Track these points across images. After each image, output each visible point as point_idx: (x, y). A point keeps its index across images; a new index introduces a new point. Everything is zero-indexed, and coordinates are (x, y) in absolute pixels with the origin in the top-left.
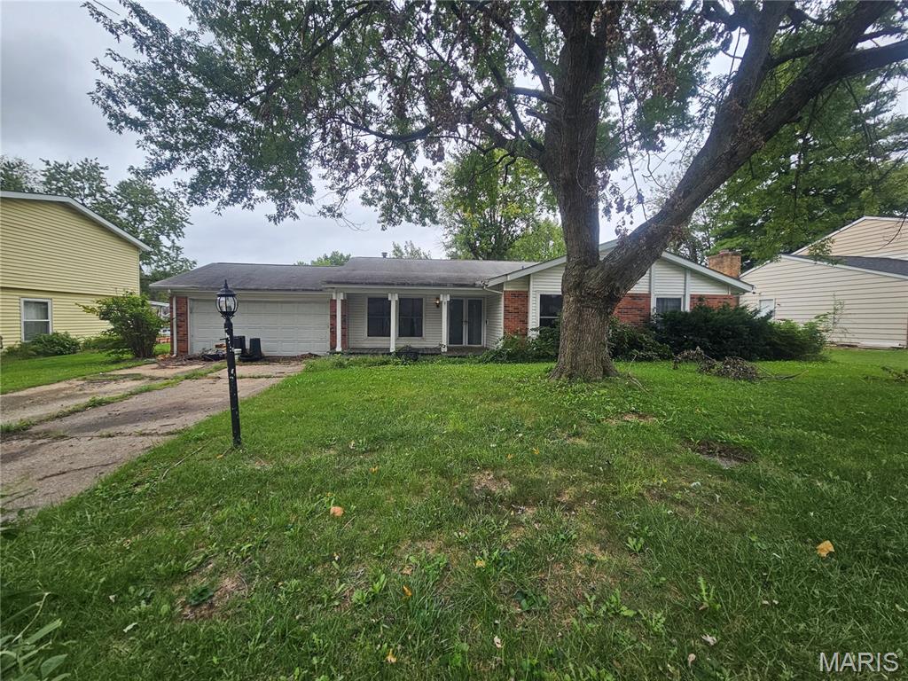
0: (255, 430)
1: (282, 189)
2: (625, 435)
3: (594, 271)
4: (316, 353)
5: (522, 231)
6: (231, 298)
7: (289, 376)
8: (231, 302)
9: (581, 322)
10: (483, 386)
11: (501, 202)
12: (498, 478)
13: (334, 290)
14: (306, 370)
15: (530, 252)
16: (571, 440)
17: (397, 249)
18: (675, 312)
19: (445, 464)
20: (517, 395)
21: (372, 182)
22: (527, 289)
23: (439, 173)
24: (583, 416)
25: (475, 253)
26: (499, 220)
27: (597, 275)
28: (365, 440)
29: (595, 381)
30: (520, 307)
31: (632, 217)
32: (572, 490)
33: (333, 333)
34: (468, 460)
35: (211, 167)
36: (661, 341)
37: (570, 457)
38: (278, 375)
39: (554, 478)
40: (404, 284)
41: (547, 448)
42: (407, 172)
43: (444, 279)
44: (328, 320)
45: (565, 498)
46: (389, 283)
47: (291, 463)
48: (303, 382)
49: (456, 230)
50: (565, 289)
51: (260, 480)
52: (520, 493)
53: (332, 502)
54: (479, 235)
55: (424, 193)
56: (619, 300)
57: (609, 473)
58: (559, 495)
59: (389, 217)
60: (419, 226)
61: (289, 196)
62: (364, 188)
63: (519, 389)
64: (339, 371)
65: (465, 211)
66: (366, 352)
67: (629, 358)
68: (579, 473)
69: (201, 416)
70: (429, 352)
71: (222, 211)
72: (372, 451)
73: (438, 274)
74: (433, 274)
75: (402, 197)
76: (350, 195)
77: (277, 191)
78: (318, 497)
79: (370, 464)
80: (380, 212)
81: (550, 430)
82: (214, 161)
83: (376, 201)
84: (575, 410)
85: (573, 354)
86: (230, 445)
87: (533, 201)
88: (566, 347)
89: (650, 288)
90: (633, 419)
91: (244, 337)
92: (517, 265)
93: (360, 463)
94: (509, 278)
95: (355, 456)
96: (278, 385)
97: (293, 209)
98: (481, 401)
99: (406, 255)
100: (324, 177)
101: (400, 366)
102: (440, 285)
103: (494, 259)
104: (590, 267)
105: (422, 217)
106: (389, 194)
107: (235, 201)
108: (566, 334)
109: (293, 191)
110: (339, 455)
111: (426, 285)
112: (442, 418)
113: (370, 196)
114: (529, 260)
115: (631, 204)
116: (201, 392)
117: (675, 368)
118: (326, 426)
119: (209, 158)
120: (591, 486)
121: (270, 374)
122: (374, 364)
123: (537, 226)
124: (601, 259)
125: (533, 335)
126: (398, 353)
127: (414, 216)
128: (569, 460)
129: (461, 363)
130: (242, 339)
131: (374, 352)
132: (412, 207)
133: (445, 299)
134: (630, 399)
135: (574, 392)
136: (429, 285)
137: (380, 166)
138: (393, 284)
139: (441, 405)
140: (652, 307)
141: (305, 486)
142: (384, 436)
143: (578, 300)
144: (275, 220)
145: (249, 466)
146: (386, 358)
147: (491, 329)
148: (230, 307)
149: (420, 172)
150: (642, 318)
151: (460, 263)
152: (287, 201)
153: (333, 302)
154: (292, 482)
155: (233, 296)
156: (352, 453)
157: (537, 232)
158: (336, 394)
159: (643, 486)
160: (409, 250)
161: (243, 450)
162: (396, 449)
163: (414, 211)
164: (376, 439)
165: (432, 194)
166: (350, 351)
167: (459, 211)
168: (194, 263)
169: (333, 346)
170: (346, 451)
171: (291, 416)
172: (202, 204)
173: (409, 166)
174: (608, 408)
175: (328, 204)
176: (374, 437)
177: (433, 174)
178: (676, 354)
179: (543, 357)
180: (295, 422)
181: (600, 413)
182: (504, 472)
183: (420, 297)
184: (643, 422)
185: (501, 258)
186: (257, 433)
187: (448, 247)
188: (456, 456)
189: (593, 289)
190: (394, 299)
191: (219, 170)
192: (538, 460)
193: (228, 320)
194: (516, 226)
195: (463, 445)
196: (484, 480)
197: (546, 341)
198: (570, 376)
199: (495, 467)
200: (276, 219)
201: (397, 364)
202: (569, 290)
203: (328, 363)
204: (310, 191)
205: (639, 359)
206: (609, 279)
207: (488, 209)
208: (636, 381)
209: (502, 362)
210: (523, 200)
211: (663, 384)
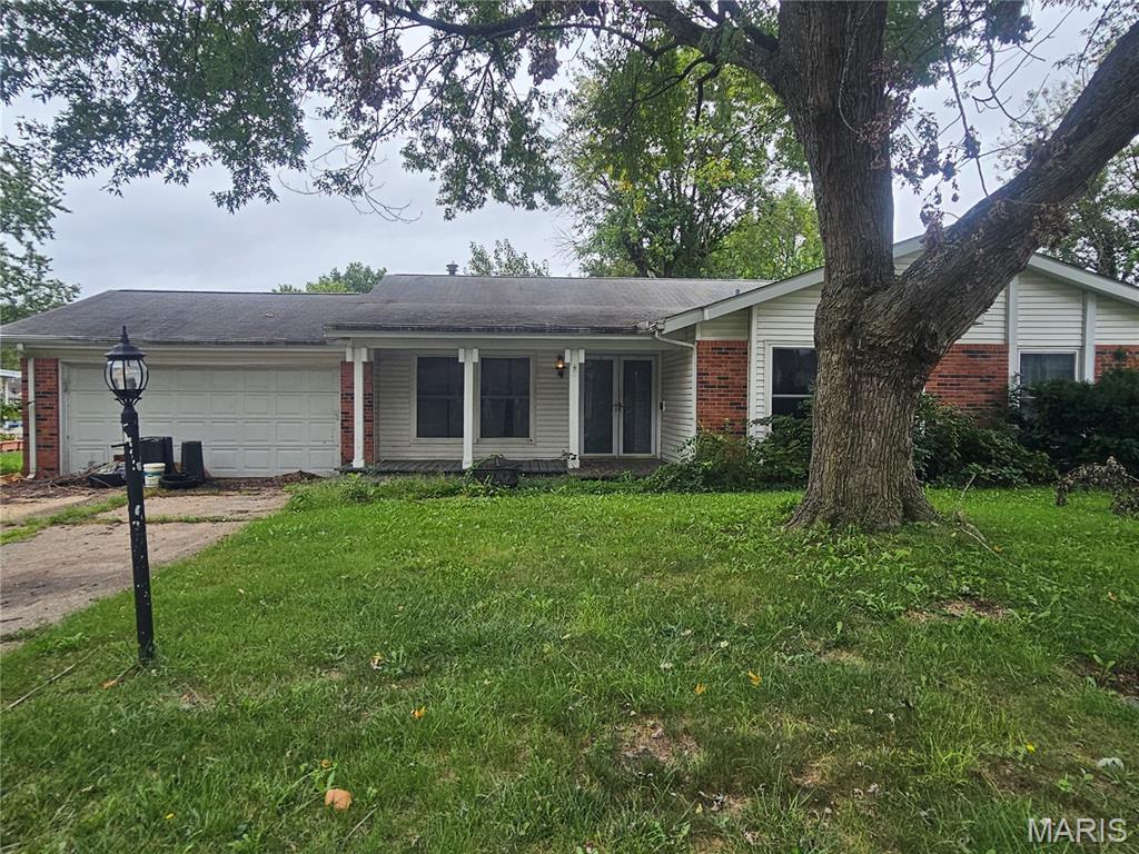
0: (185, 629)
1: (243, 140)
2: (944, 645)
3: (883, 298)
4: (312, 471)
5: (737, 216)
6: (134, 363)
7: (258, 519)
8: (134, 371)
9: (855, 404)
10: (651, 539)
11: (692, 157)
12: (673, 735)
13: (350, 343)
14: (292, 508)
15: (754, 259)
16: (831, 655)
17: (480, 257)
18: (1061, 383)
19: (565, 704)
20: (720, 559)
21: (425, 121)
22: (745, 338)
23: (562, 102)
24: (859, 604)
25: (641, 263)
26: (689, 192)
27: (889, 307)
28: (402, 651)
29: (886, 530)
30: (730, 374)
31: (955, 186)
32: (827, 762)
33: (347, 430)
34: (613, 695)
35: (97, 97)
36: (1032, 446)
37: (826, 689)
38: (236, 516)
39: (790, 736)
40: (490, 330)
41: (779, 671)
42: (498, 99)
43: (572, 317)
44: (336, 403)
45: (812, 779)
46: (461, 327)
47: (254, 696)
48: (283, 531)
49: (600, 215)
50: (822, 338)
51: (187, 733)
52: (716, 767)
53: (331, 779)
54: (648, 226)
55: (531, 143)
56: (936, 359)
57: (909, 726)
58: (799, 773)
59: (460, 193)
60: (522, 209)
61: (257, 153)
62: (410, 133)
63: (725, 547)
64: (357, 509)
65: (615, 176)
66: (412, 469)
67: (960, 482)
68: (843, 726)
69: (79, 601)
70: (544, 469)
71: (123, 187)
72: (415, 674)
73: (561, 307)
74: (550, 308)
75: (487, 151)
76: (379, 148)
77: (233, 143)
78: (302, 768)
79: (410, 704)
80: (440, 183)
81: (786, 635)
82: (104, 83)
83: (434, 159)
84: (841, 592)
85: (838, 474)
86: (133, 660)
87: (760, 153)
88: (825, 460)
89: (1006, 334)
90: (963, 610)
91: (170, 439)
92: (725, 287)
93: (391, 701)
94: (707, 315)
95: (381, 684)
96: (235, 536)
97: (266, 179)
98: (646, 572)
99: (497, 269)
100: (327, 114)
101: (481, 498)
102: (562, 330)
103: (680, 275)
104: (875, 291)
105: (527, 191)
106: (462, 146)
107: (150, 166)
108: (823, 430)
109: (266, 142)
110: (350, 682)
111: (534, 331)
112: (563, 608)
113: (421, 150)
114: (752, 277)
115: (952, 160)
116: (82, 550)
117: (1061, 503)
118: (325, 621)
119: (94, 77)
120: (869, 753)
121: (218, 514)
122: (429, 494)
123: (769, 205)
124: (898, 273)
125: (758, 433)
126: (479, 472)
127: (512, 189)
128: (823, 697)
129: (607, 491)
130: (166, 443)
131: (430, 468)
132: (506, 172)
133: (576, 359)
134: (959, 568)
135: (841, 554)
136: (542, 330)
137: (442, 87)
138: (467, 330)
139: (560, 579)
140: (1011, 373)
141: (278, 744)
142: (442, 643)
143: (849, 361)
144: (230, 203)
145: (169, 704)
146: (453, 482)
147: (672, 423)
148: (133, 380)
149: (523, 99)
150: (990, 397)
151: (608, 283)
152: (254, 165)
153: (347, 368)
154: (251, 738)
155: (139, 358)
156: (376, 678)
157: (768, 218)
158: (347, 556)
159: (981, 757)
160: (504, 260)
161: (159, 670)
162: (466, 670)
163: (511, 179)
164: (425, 649)
165: (548, 143)
166: (381, 467)
167: (607, 176)
168: (75, 289)
169: (347, 458)
170: (364, 675)
171: (256, 601)
172: (81, 173)
173: (501, 86)
174: (911, 587)
175: (335, 168)
176: (422, 647)
177: (550, 103)
178: (1063, 471)
179: (779, 479)
180: (264, 613)
181: (894, 599)
182: (687, 722)
183: (523, 355)
184: (985, 618)
185: (693, 273)
186: (188, 636)
187: (583, 252)
188: (589, 687)
189: (881, 337)
190: (469, 361)
191: (116, 103)
192: (759, 698)
193: (129, 406)
194: (725, 206)
195: (603, 664)
196: (643, 738)
197: (786, 445)
198: (833, 520)
199: (667, 712)
200: (231, 201)
201: (475, 494)
202: (830, 339)
203: (337, 493)
204: (300, 142)
205: (982, 484)
206: (914, 316)
207: (667, 172)
208: (971, 531)
209: (693, 490)
210: (740, 151)
211: (1031, 537)
